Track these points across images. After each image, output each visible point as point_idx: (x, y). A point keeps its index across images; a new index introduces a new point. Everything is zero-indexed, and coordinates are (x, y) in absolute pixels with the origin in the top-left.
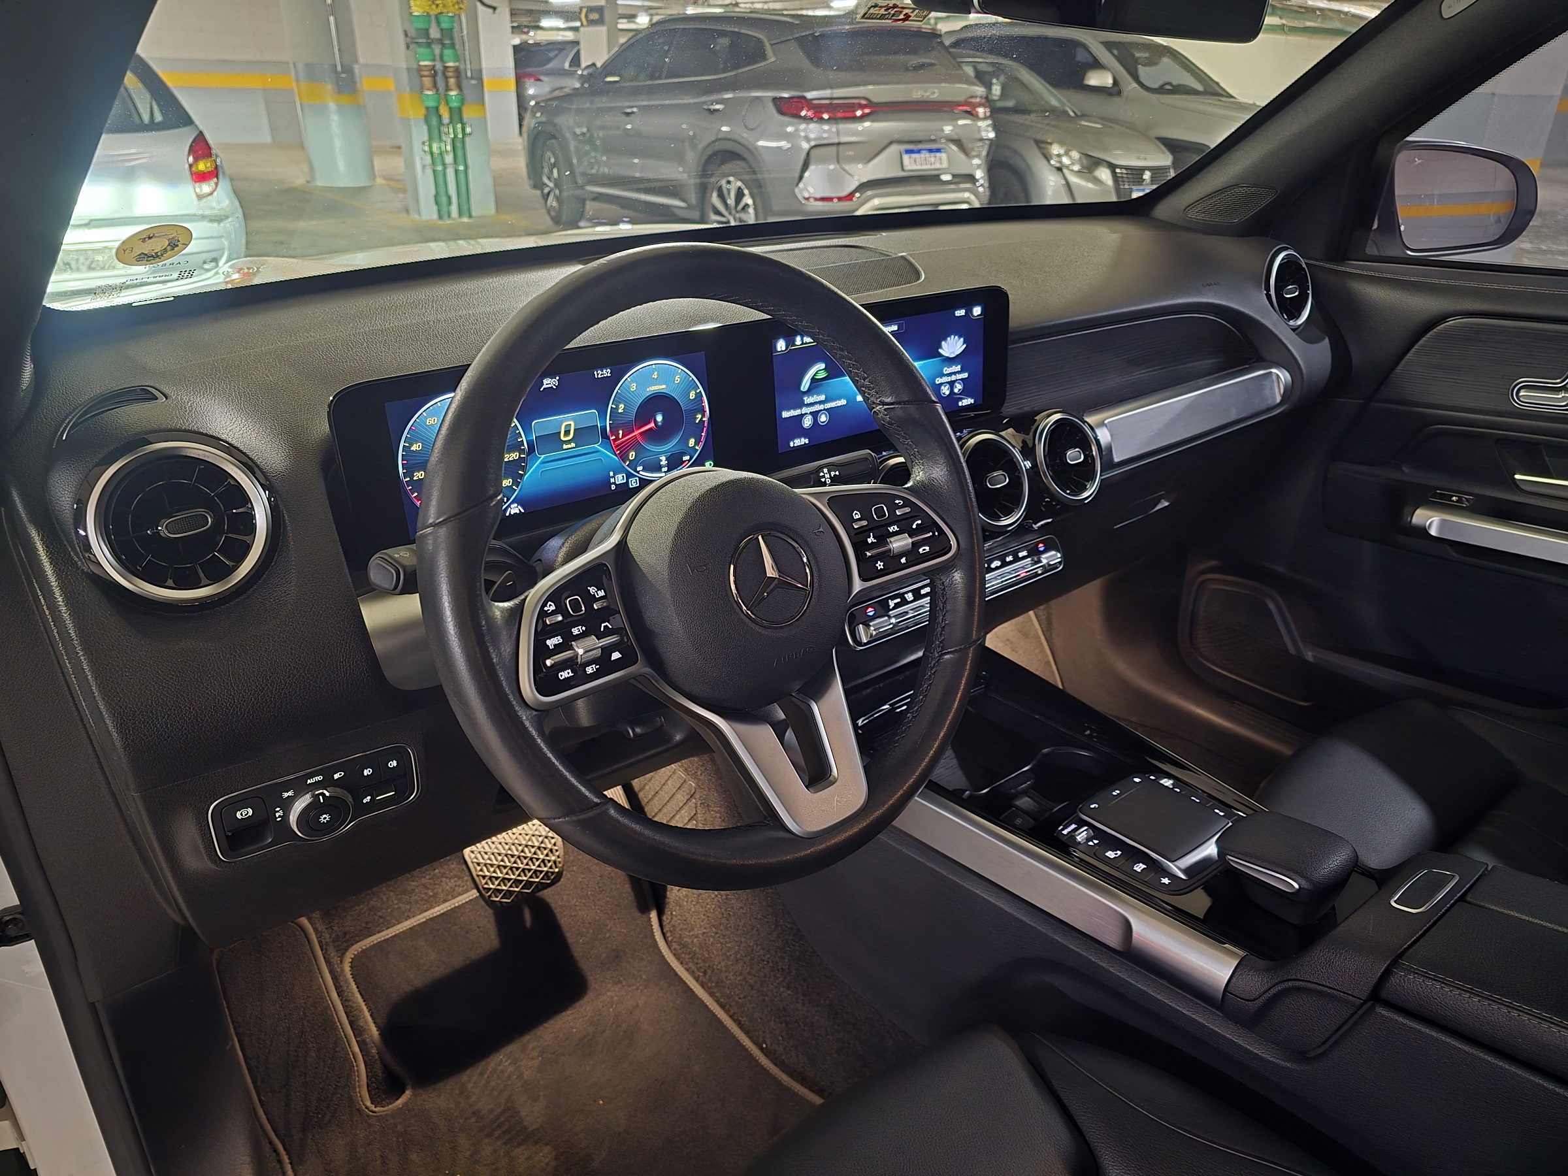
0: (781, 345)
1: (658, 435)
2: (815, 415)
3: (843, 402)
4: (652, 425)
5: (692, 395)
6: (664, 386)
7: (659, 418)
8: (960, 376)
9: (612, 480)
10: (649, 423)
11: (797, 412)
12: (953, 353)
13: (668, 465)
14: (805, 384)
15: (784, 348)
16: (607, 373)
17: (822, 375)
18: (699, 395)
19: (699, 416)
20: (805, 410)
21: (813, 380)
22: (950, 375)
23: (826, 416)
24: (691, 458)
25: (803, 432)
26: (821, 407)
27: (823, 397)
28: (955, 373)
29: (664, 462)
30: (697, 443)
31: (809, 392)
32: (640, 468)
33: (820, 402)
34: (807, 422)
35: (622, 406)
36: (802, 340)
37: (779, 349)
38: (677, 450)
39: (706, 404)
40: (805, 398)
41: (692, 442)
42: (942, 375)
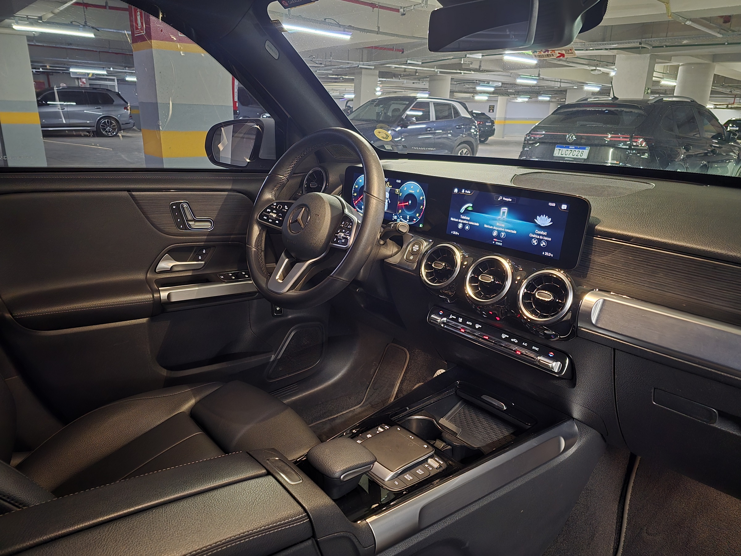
0: (456, 190)
1: (408, 208)
2: (464, 224)
3: (478, 224)
4: (407, 204)
5: (421, 198)
6: (413, 192)
7: (410, 202)
8: (546, 238)
9: (393, 217)
10: (407, 202)
11: (457, 220)
12: (544, 224)
13: (409, 219)
14: (462, 210)
15: (457, 192)
16: (400, 181)
17: (470, 209)
18: (423, 199)
19: (422, 207)
20: (460, 221)
21: (466, 209)
22: (540, 235)
23: (469, 227)
24: (416, 221)
25: (457, 230)
26: (467, 222)
27: (469, 219)
28: (543, 235)
29: (408, 218)
30: (419, 216)
31: (463, 214)
32: (401, 217)
33: (467, 220)
34: (460, 226)
35: (401, 194)
36: (465, 191)
37: (455, 192)
38: (413, 215)
39: (425, 203)
40: (461, 216)
41: (418, 215)
42: (534, 233)
